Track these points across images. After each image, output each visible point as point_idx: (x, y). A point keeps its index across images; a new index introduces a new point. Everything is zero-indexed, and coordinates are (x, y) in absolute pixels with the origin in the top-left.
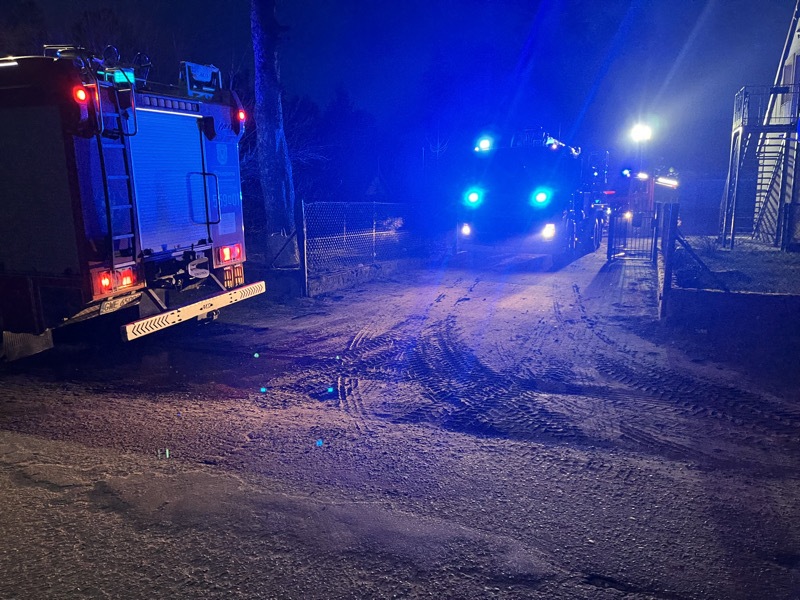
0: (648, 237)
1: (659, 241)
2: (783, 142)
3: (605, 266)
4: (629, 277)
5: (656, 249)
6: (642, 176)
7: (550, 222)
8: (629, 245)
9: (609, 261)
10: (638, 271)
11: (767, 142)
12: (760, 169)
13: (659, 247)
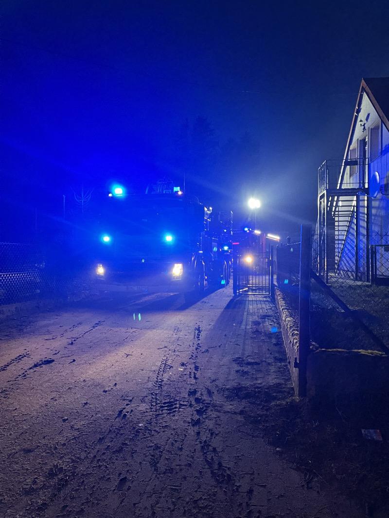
0: (265, 275)
1: (275, 277)
2: (354, 203)
3: (232, 301)
4: (252, 314)
5: (273, 285)
6: (257, 232)
7: (178, 262)
8: (251, 282)
9: (236, 296)
10: (259, 306)
11: (340, 204)
12: (336, 224)
13: (276, 283)
